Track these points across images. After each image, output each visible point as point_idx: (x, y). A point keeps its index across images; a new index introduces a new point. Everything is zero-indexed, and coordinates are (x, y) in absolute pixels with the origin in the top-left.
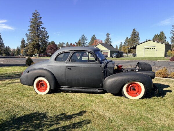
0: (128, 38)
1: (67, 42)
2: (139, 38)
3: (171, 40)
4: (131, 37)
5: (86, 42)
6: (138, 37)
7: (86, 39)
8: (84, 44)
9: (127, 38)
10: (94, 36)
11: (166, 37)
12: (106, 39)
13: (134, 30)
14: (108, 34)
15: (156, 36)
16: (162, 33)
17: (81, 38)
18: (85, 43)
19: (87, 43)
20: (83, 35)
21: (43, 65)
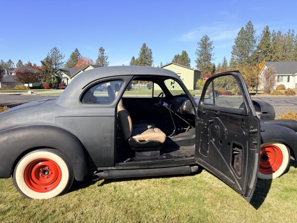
0: (136, 59)
1: (20, 61)
2: (152, 59)
3: (196, 64)
4: (139, 57)
5: (60, 61)
6: (151, 57)
7: (61, 56)
8: (56, 64)
9: (133, 58)
10: (77, 50)
11: (190, 60)
12: (99, 58)
13: (144, 45)
14: (102, 50)
15: (177, 57)
16: (185, 53)
17: (50, 54)
18: (59, 64)
19: (62, 63)
20: (55, 49)
21: (43, 115)
